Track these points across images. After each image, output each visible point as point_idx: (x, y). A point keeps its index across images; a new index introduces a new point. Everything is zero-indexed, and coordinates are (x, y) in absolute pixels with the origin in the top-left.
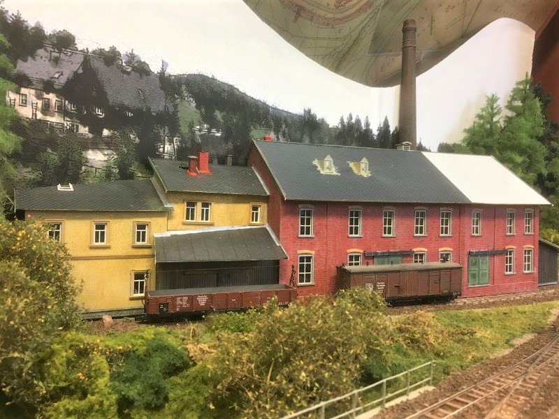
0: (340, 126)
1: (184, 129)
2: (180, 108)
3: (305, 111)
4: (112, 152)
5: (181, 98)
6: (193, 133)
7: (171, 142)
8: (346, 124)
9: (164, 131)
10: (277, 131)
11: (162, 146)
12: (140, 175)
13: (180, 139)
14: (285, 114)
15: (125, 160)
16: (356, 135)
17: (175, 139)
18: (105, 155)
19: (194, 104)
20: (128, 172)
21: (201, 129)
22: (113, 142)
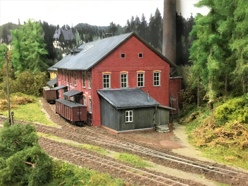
0: (127, 25)
1: (77, 43)
2: (76, 37)
5: (76, 33)
8: (130, 23)
10: (101, 37)
14: (103, 28)
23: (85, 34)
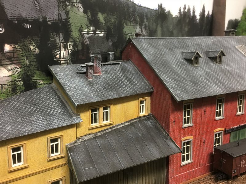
0: (179, 16)
1: (75, 34)
2: (71, 14)
3: (159, 6)
4: (16, 66)
5: (72, 5)
6: (82, 36)
7: (66, 47)
8: (182, 13)
9: (59, 37)
10: (141, 25)
11: (58, 53)
12: (42, 82)
13: (73, 43)
14: (146, 10)
15: (28, 71)
16: (187, 21)
17: (68, 44)
18: (9, 70)
19: (82, 10)
20: (31, 82)
21: (88, 31)
22: (16, 56)
23: (103, 13)
